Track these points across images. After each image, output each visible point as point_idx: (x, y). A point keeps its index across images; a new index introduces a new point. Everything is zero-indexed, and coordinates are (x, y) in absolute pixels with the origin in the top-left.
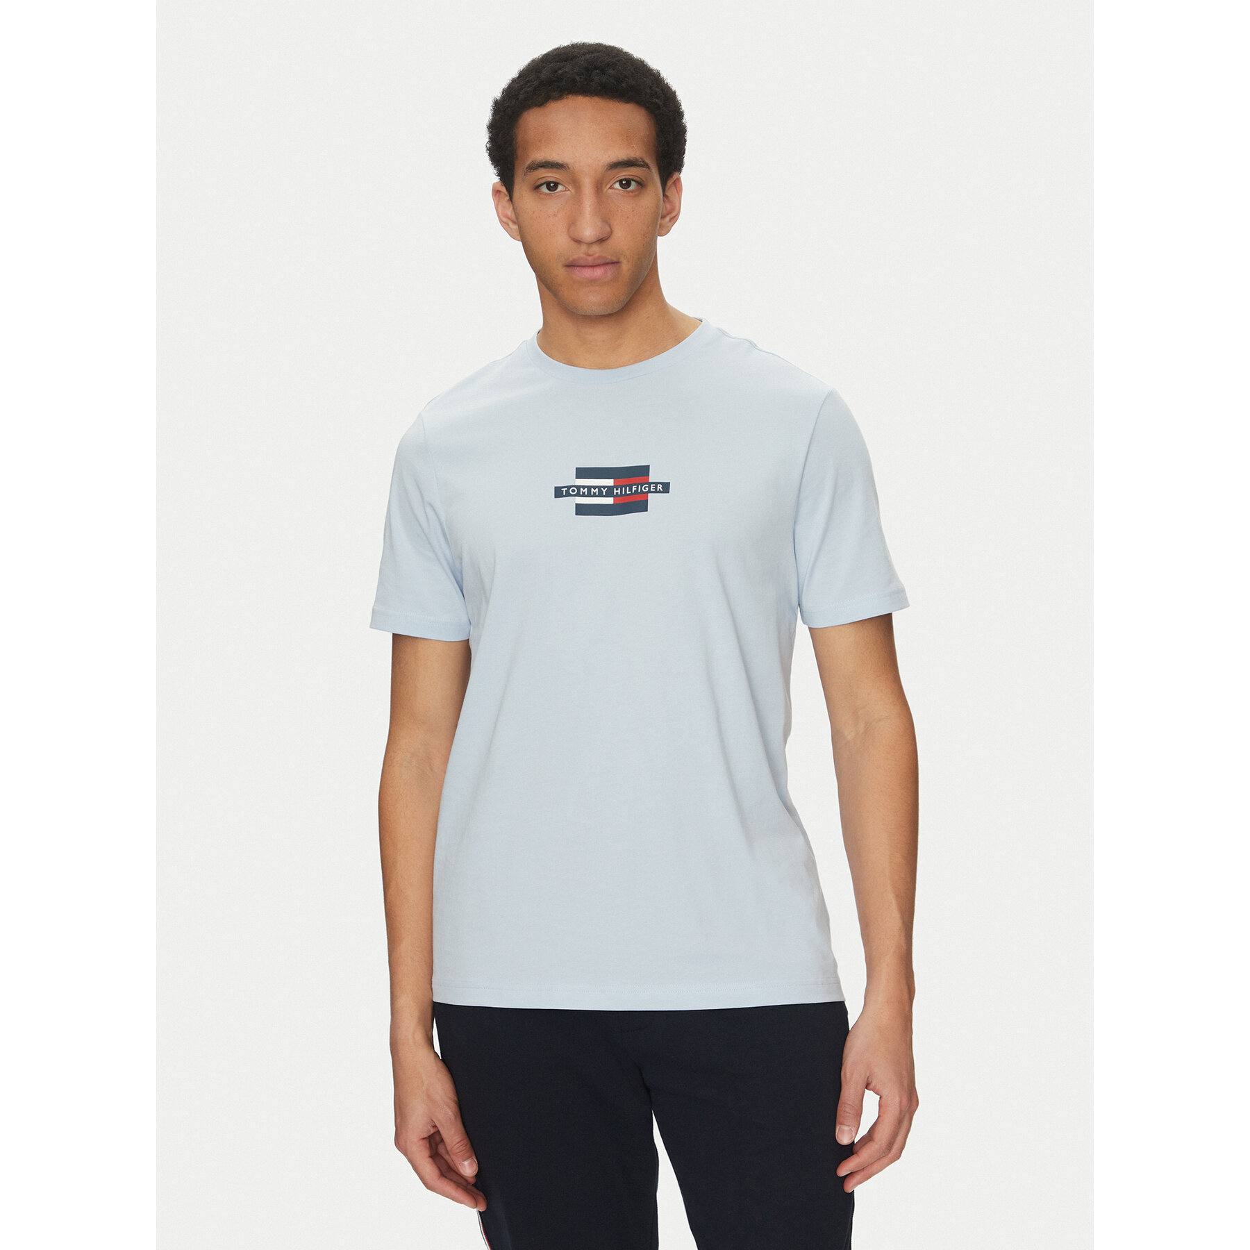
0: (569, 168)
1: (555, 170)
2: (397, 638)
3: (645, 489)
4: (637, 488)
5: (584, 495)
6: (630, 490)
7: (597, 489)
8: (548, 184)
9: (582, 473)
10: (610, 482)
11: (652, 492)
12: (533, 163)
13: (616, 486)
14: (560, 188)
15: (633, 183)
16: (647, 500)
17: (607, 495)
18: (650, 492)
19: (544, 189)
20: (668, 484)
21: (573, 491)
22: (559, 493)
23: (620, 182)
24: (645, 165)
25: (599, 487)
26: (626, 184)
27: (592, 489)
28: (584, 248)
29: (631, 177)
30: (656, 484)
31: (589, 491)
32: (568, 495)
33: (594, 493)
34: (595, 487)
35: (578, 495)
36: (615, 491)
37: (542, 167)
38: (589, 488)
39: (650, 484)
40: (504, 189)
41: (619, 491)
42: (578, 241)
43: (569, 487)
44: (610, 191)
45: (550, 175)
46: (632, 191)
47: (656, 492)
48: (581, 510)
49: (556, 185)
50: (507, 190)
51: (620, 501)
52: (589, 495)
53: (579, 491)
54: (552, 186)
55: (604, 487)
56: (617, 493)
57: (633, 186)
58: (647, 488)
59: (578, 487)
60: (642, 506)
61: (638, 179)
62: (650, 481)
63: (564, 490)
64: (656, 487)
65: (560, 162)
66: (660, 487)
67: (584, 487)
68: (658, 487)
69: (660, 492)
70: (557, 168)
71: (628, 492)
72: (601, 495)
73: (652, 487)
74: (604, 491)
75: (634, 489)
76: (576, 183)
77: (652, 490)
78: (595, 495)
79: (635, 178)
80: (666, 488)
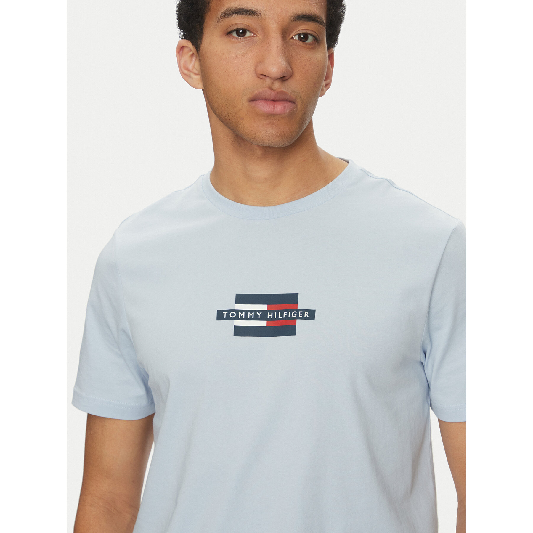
0: (260, 14)
1: (248, 16)
3: (294, 315)
4: (288, 314)
5: (241, 318)
6: (282, 315)
7: (253, 313)
8: (238, 31)
9: (241, 299)
10: (264, 307)
11: (300, 318)
12: (228, 10)
13: (269, 311)
14: (248, 34)
15: (310, 38)
16: (295, 326)
17: (262, 318)
18: (298, 318)
19: (234, 34)
20: (314, 311)
21: (233, 315)
22: (221, 316)
23: (299, 35)
25: (255, 312)
26: (304, 37)
27: (249, 313)
29: (308, 32)
30: (304, 311)
31: (246, 315)
32: (228, 318)
33: (251, 317)
34: (251, 311)
35: (237, 318)
36: (268, 315)
37: (236, 13)
38: (246, 312)
39: (298, 311)
40: (188, 44)
41: (272, 315)
43: (229, 311)
44: (292, 40)
46: (309, 44)
47: (303, 318)
48: (239, 331)
49: (244, 31)
50: (193, 44)
51: (272, 324)
52: (246, 319)
53: (237, 315)
54: (243, 33)
55: (259, 311)
56: (270, 317)
57: (310, 40)
58: (296, 315)
59: (237, 311)
60: (290, 330)
61: (314, 34)
62: (298, 308)
63: (225, 313)
64: (303, 314)
65: (253, 9)
66: (306, 314)
67: (242, 311)
68: (305, 314)
69: (306, 318)
70: (250, 14)
71: (279, 317)
72: (256, 318)
73: (300, 314)
74: (259, 315)
75: (284, 315)
76: (264, 30)
77: (300, 316)
78: (251, 319)
79: (312, 33)
80: (312, 315)
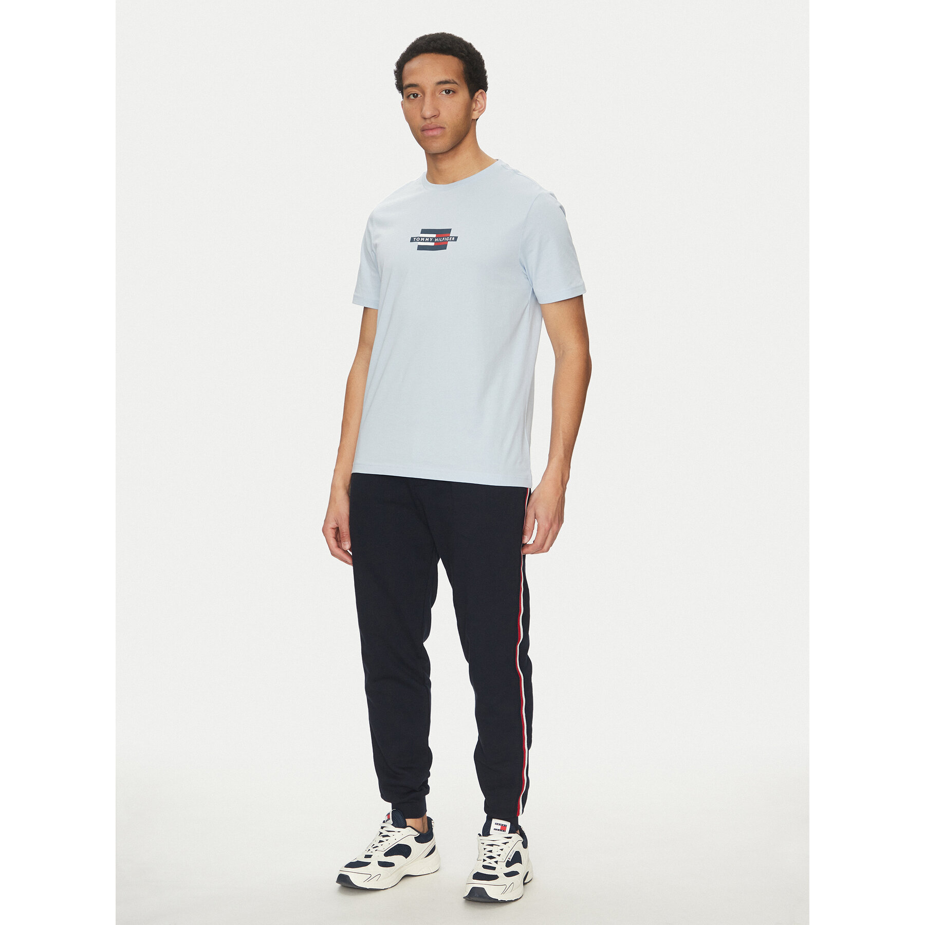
1: (414, 88)
2: (365, 308)
4: (445, 239)
5: (422, 241)
8: (414, 95)
9: (423, 231)
10: (434, 236)
13: (437, 238)
14: (418, 96)
16: (447, 245)
17: (432, 242)
18: (449, 241)
19: (412, 97)
22: (412, 240)
23: (446, 91)
24: (455, 83)
26: (448, 92)
28: (428, 121)
29: (449, 88)
30: (452, 237)
32: (416, 241)
34: (428, 238)
35: (420, 241)
38: (425, 238)
42: (425, 119)
43: (417, 238)
44: (440, 95)
45: (414, 90)
46: (452, 95)
47: (451, 241)
48: (420, 248)
52: (424, 241)
54: (415, 96)
56: (436, 241)
57: (451, 92)
58: (448, 239)
59: (420, 238)
60: (445, 247)
62: (450, 236)
63: (415, 239)
67: (423, 238)
68: (453, 239)
69: (453, 241)
70: (418, 86)
71: (441, 241)
72: (429, 241)
73: (450, 239)
74: (431, 239)
75: (443, 239)
76: (424, 93)
78: (427, 241)
79: (452, 90)
80: (456, 238)
